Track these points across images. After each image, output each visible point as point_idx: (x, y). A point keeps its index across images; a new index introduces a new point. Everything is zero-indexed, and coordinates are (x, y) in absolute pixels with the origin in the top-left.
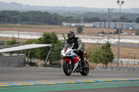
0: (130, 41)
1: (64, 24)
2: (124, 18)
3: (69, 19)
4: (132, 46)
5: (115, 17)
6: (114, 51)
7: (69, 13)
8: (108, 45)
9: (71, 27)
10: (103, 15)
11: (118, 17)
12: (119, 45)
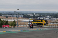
0: (21, 20)
1: (3, 16)
2: (19, 14)
3: (4, 14)
4: (21, 21)
5: (16, 14)
6: (16, 23)
7: (4, 13)
8: (15, 21)
9: (4, 16)
10: (13, 13)
11: (17, 14)
12: (18, 21)
